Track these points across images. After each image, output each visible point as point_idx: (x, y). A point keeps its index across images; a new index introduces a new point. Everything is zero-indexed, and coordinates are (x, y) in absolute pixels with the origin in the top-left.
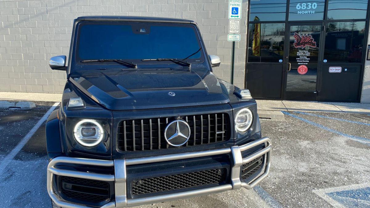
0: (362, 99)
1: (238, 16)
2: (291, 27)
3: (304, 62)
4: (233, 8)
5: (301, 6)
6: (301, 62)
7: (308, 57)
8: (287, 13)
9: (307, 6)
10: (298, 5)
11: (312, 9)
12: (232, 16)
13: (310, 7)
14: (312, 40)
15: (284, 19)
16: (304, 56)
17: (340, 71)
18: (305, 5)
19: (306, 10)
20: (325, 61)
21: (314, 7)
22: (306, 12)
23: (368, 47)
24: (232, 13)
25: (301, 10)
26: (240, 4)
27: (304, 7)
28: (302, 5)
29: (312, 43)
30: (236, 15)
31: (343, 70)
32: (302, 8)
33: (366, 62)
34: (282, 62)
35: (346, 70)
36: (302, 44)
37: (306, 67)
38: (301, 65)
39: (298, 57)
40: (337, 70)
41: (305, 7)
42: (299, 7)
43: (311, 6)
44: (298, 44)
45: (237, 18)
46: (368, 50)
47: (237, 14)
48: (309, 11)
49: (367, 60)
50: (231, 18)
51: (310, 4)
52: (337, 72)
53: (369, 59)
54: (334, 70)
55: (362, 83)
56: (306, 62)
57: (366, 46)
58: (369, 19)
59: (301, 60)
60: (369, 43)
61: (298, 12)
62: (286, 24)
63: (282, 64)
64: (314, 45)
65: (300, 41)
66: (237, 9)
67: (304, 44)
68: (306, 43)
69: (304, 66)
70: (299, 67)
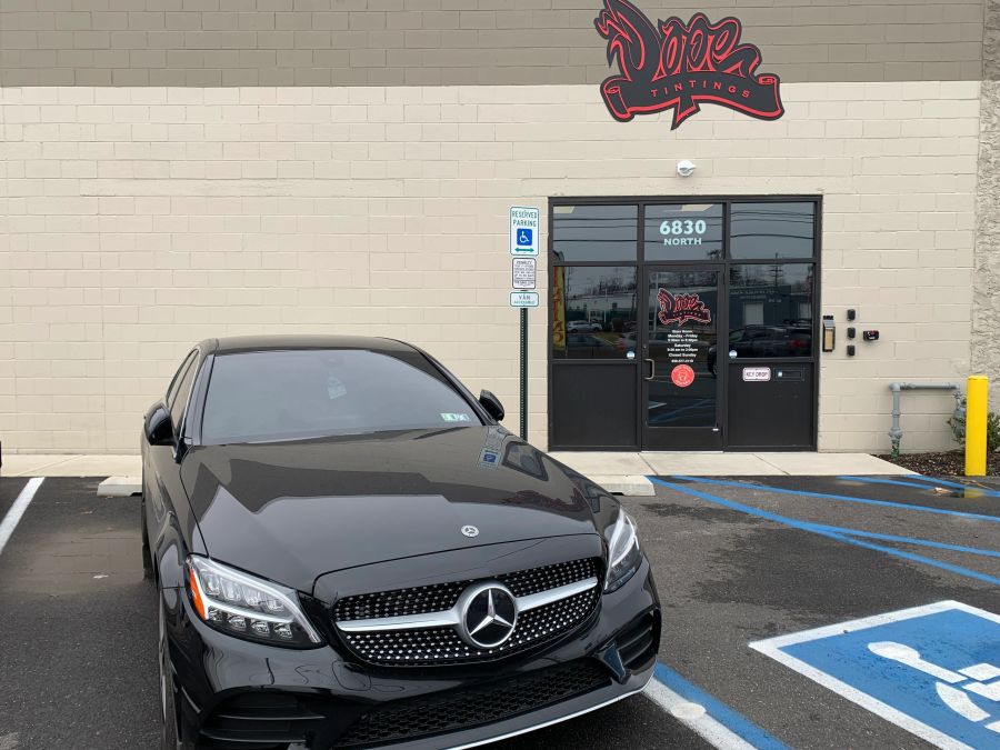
0: (823, 440)
1: (532, 250)
2: (651, 274)
3: (685, 358)
4: (519, 231)
5: (671, 227)
6: (678, 358)
7: (693, 345)
8: (641, 241)
9: (684, 227)
10: (664, 225)
11: (697, 236)
12: (517, 250)
13: (691, 231)
14: (700, 305)
16: (684, 343)
17: (767, 377)
18: (680, 225)
19: (682, 236)
20: (733, 354)
21: (700, 229)
22: (683, 241)
23: (822, 320)
24: (519, 243)
25: (671, 236)
26: (537, 221)
27: (677, 230)
28: (674, 224)
29: (700, 312)
30: (528, 248)
31: (773, 374)
32: (674, 232)
33: (823, 355)
34: (635, 358)
35: (780, 374)
36: (677, 315)
37: (690, 369)
38: (678, 364)
39: (672, 345)
40: (760, 374)
41: (680, 231)
42: (665, 230)
43: (694, 225)
44: (669, 315)
45: (528, 253)
46: (825, 327)
47: (530, 243)
48: (690, 240)
49: (824, 350)
50: (516, 252)
51: (691, 223)
52: (761, 378)
53: (826, 348)
54: (753, 374)
55: (817, 404)
56: (689, 358)
57: (819, 318)
58: (820, 257)
59: (678, 353)
60: (824, 312)
61: (666, 241)
62: (638, 268)
63: (635, 362)
64: (704, 316)
65: (673, 308)
66: (529, 233)
67: (683, 314)
68: (688, 312)
69: (685, 367)
70: (675, 370)
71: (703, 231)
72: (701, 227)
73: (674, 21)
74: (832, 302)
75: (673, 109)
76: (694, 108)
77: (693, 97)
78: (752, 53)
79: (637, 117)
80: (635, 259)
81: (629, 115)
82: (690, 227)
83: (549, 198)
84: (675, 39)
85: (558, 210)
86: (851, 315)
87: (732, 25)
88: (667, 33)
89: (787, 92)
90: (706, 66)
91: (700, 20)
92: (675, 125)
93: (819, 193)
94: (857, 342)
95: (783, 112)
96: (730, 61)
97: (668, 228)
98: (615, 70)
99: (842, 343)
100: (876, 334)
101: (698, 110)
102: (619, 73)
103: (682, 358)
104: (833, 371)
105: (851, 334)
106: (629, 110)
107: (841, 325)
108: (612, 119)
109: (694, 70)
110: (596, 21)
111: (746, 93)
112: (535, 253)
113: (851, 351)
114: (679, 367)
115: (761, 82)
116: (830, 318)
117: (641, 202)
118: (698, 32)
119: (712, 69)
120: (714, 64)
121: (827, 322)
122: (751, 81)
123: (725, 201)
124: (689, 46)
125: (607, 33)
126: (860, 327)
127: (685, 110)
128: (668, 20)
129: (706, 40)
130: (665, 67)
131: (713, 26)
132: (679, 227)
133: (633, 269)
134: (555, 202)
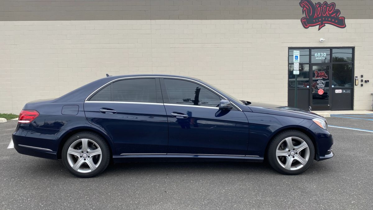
0: (355, 107)
1: (298, 61)
2: (313, 66)
4: (295, 56)
6: (320, 87)
7: (323, 84)
8: (310, 59)
10: (316, 54)
11: (323, 57)
12: (295, 61)
14: (325, 74)
16: (321, 84)
17: (341, 92)
18: (320, 54)
20: (333, 86)
22: (321, 58)
23: (355, 78)
24: (295, 59)
26: (299, 54)
28: (318, 54)
29: (325, 76)
31: (343, 91)
32: (318, 56)
33: (355, 86)
34: (309, 87)
36: (319, 77)
37: (323, 90)
39: (318, 84)
40: (339, 91)
41: (320, 56)
46: (355, 79)
47: (297, 59)
49: (355, 85)
51: (322, 54)
53: (356, 84)
54: (338, 91)
55: (353, 98)
56: (322, 87)
57: (354, 77)
58: (354, 62)
59: (320, 86)
60: (355, 76)
61: (316, 58)
62: (310, 65)
63: (309, 89)
64: (326, 77)
65: (318, 75)
66: (297, 57)
67: (321, 76)
68: (322, 76)
69: (321, 89)
71: (325, 56)
72: (325, 54)
73: (319, 3)
74: (357, 73)
75: (319, 26)
76: (324, 25)
77: (324, 22)
78: (338, 11)
79: (310, 27)
80: (308, 63)
81: (308, 26)
83: (288, 47)
84: (319, 8)
85: (290, 50)
86: (362, 76)
87: (333, 5)
88: (317, 6)
89: (347, 21)
90: (327, 15)
91: (326, 3)
92: (319, 29)
93: (354, 46)
94: (363, 83)
95: (346, 26)
96: (333, 13)
98: (304, 16)
99: (360, 83)
100: (368, 81)
101: (325, 25)
102: (305, 16)
103: (321, 87)
104: (357, 90)
105: (362, 81)
106: (308, 25)
107: (359, 79)
108: (304, 28)
109: (324, 15)
110: (300, 3)
111: (337, 21)
113: (362, 85)
114: (320, 90)
115: (340, 19)
116: (357, 77)
117: (310, 49)
118: (325, 6)
119: (328, 15)
120: (329, 14)
121: (356, 78)
122: (337, 18)
123: (331, 49)
124: (322, 9)
125: (303, 6)
126: (364, 79)
127: (321, 26)
128: (318, 3)
129: (327, 8)
130: (317, 15)
131: (329, 4)
133: (308, 65)
134: (290, 48)
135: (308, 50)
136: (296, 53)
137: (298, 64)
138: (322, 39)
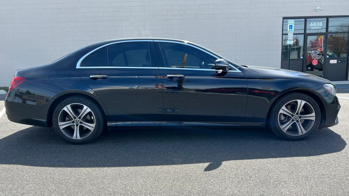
1: (292, 30)
2: (308, 36)
3: (316, 58)
6: (314, 58)
7: (318, 54)
8: (305, 29)
9: (317, 24)
10: (311, 24)
11: (319, 26)
12: (289, 30)
13: (318, 25)
14: (320, 44)
15: (303, 32)
16: (316, 54)
17: (336, 62)
18: (316, 24)
19: (316, 26)
20: (328, 57)
21: (321, 25)
22: (316, 28)
24: (290, 29)
25: (313, 26)
26: (294, 23)
27: (315, 25)
28: (314, 24)
29: (320, 46)
30: (291, 30)
31: (338, 62)
35: (339, 61)
36: (314, 47)
37: (317, 61)
38: (314, 59)
39: (312, 55)
40: (334, 62)
42: (312, 25)
43: (319, 24)
44: (312, 47)
45: (291, 31)
47: (292, 29)
48: (318, 27)
52: (334, 63)
55: (348, 69)
59: (314, 56)
61: (312, 28)
62: (304, 35)
63: (303, 59)
65: (313, 45)
66: (292, 26)
68: (317, 46)
70: (313, 61)
72: (321, 24)
82: (318, 24)
83: (283, 17)
97: (313, 25)
112: (293, 31)
114: (314, 60)
117: (306, 18)
123: (328, 17)
132: (315, 24)
133: (303, 35)
134: (284, 18)
135: (304, 20)
136: (291, 22)
137: (292, 33)
138: (319, 8)
